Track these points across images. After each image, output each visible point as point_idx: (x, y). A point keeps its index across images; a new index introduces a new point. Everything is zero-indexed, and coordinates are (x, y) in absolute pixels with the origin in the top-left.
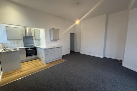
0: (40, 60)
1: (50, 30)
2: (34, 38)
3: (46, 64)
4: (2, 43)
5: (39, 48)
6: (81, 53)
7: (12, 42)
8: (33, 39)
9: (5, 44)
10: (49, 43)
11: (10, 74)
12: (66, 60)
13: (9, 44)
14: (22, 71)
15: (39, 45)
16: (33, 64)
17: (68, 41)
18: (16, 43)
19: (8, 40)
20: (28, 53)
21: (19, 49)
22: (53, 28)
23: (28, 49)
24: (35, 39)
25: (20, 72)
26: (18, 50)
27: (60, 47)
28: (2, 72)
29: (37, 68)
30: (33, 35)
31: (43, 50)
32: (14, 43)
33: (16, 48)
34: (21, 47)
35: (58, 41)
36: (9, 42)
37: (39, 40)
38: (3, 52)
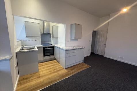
0: (58, 62)
1: (71, 25)
2: (51, 35)
3: (66, 69)
4: (21, 40)
5: (58, 47)
6: (105, 56)
7: (31, 39)
8: (51, 37)
9: (24, 41)
10: (69, 42)
11: (27, 79)
12: (90, 67)
13: (27, 41)
14: (40, 77)
15: (57, 43)
16: (51, 67)
17: (90, 41)
18: (34, 41)
19: (26, 37)
20: (45, 52)
21: (37, 47)
22: (76, 23)
23: (46, 47)
24: (53, 37)
25: (37, 78)
26: (37, 49)
27: (83, 48)
28: (19, 75)
29: (56, 73)
30: (51, 32)
31: (63, 51)
32: (32, 40)
33: (34, 47)
34: (39, 45)
35: (79, 40)
36: (27, 39)
37: (57, 38)
38: (21, 52)
